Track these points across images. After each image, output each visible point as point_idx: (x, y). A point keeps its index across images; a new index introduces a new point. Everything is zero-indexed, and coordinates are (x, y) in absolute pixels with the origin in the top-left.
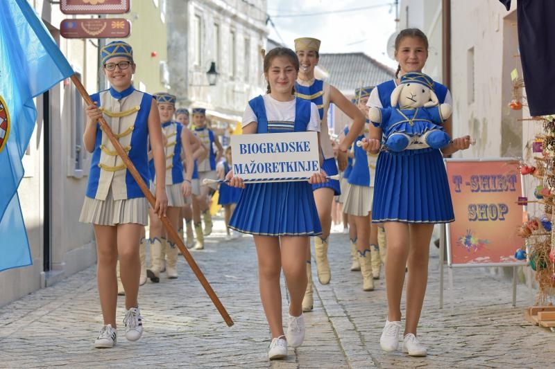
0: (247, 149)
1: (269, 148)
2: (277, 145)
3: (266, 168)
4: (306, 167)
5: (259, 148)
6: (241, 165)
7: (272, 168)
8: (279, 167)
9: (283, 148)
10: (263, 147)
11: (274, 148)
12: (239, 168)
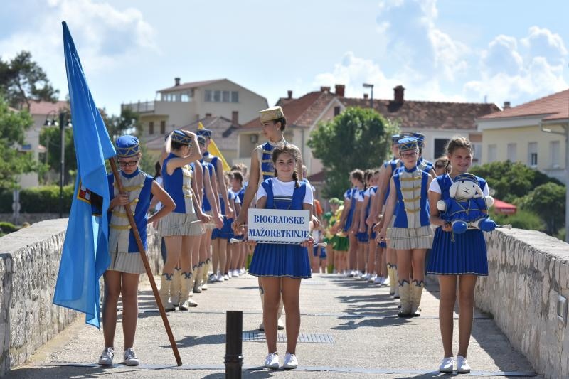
0: (259, 219)
1: (275, 220)
2: (281, 218)
3: (272, 233)
4: (300, 234)
5: (268, 219)
6: (254, 230)
7: (276, 233)
8: (281, 234)
9: (284, 220)
10: (271, 218)
11: (278, 220)
12: (253, 232)
